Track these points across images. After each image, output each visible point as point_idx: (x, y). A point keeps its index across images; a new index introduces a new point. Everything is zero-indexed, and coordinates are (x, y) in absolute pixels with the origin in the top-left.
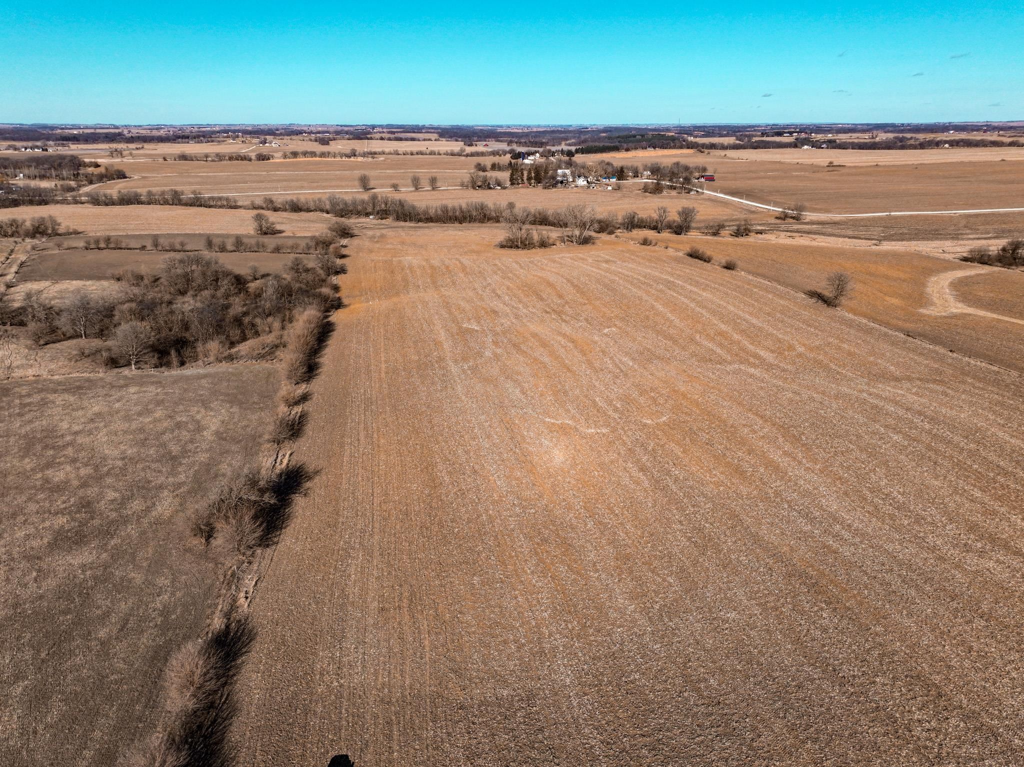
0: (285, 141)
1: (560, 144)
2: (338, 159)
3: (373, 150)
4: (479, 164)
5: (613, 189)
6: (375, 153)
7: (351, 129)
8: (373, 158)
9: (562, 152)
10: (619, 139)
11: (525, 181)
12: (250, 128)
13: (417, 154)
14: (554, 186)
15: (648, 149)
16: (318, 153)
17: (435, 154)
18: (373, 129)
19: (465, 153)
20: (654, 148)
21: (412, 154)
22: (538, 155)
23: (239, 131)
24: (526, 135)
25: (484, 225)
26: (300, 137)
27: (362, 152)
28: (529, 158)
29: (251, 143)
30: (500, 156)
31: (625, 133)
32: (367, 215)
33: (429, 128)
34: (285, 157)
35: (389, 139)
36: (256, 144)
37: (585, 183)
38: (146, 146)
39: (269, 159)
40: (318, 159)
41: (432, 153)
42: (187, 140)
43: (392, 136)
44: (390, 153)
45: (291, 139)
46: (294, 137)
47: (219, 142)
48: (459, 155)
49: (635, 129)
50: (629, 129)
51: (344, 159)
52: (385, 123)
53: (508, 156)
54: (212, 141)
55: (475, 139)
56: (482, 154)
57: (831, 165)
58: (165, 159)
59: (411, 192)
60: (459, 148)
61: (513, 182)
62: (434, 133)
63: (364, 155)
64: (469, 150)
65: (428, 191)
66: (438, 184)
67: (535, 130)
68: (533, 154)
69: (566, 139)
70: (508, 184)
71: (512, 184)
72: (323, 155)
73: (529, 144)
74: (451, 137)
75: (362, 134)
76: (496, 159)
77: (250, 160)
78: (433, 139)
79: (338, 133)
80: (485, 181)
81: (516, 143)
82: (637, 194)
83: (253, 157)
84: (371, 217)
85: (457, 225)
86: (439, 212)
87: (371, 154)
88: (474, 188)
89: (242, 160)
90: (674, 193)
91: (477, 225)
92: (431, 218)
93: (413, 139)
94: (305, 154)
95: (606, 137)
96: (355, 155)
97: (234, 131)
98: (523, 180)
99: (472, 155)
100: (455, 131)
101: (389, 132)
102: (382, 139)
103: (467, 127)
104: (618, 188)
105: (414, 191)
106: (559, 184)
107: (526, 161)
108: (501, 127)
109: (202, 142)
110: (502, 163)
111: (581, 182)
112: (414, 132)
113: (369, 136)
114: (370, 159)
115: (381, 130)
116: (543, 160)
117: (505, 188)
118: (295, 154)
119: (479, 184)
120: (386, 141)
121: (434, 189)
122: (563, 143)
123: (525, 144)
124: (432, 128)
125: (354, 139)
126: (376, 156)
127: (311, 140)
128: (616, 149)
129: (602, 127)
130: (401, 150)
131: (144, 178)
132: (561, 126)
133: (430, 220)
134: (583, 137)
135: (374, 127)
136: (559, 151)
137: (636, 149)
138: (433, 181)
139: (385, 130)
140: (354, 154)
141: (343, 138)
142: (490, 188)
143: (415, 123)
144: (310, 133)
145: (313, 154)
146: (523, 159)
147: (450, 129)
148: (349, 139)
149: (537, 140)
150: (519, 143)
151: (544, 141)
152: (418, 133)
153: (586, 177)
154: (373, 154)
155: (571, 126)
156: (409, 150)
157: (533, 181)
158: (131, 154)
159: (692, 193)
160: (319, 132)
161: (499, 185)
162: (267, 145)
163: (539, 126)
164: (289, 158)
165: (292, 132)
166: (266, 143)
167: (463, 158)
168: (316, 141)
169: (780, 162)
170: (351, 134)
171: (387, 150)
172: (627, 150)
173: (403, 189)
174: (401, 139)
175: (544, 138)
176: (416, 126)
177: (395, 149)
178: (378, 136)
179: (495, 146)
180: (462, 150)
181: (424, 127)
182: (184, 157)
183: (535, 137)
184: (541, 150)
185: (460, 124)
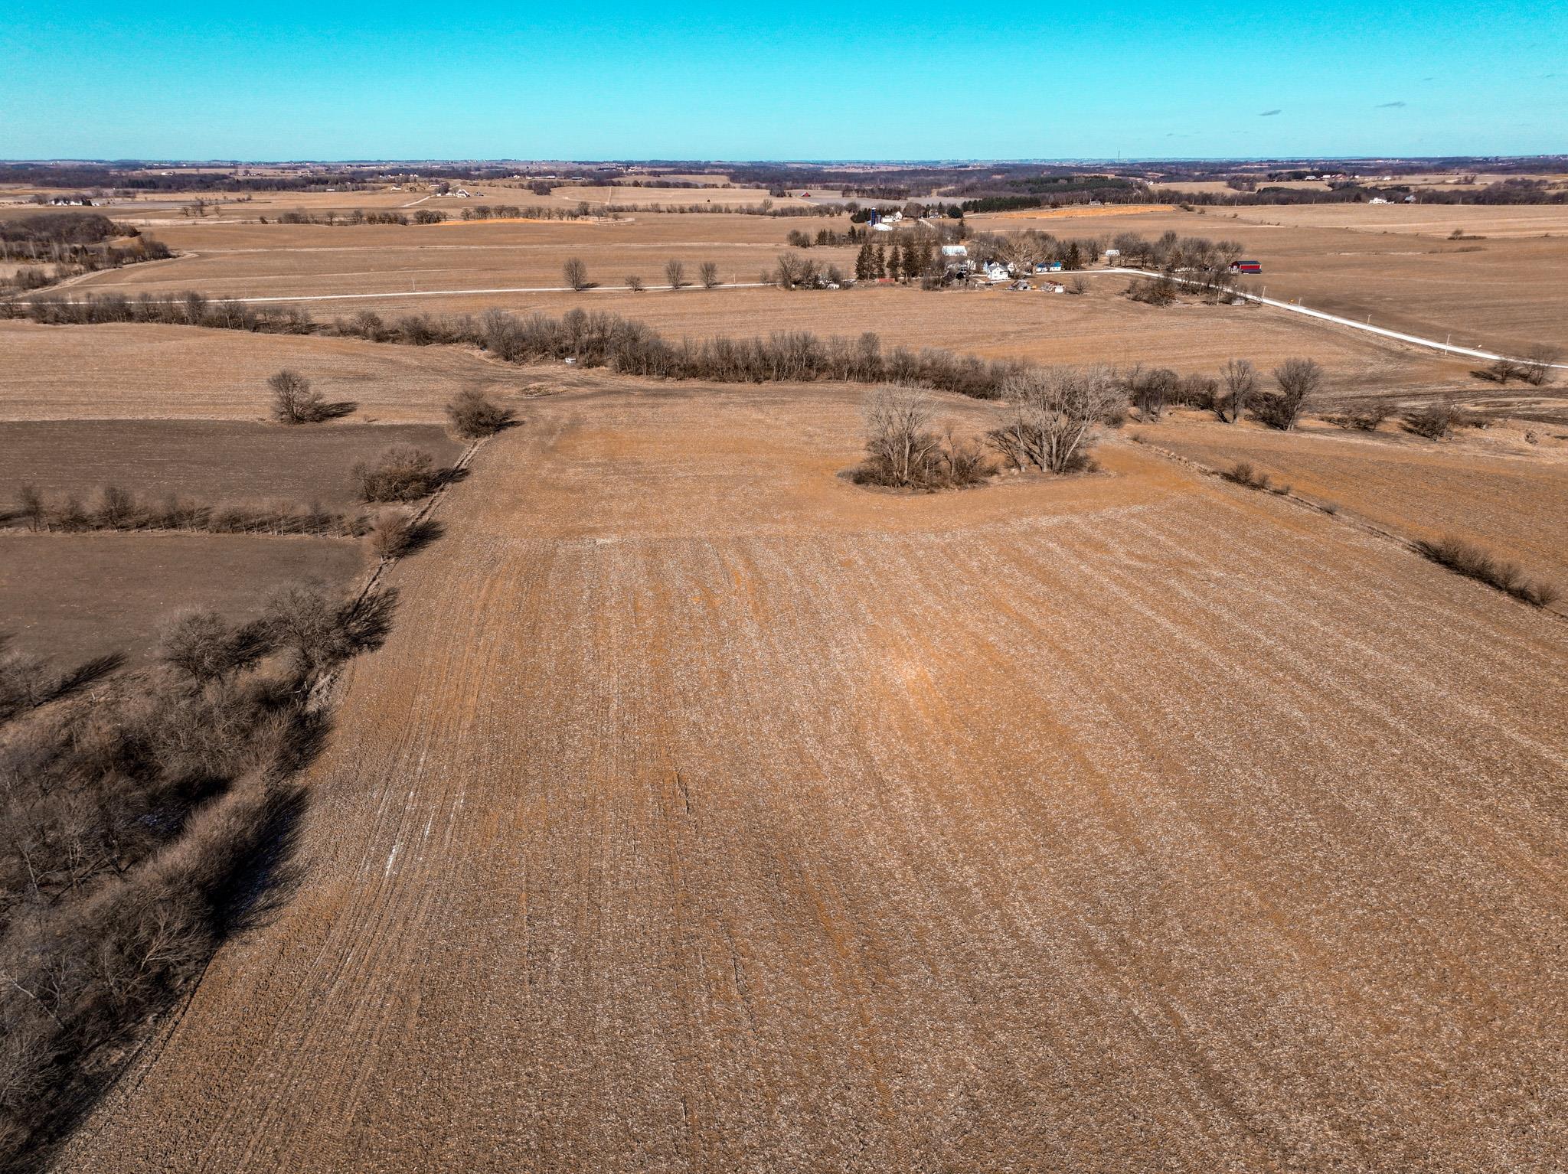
0: (478, 189)
1: (929, 193)
2: (555, 220)
3: (618, 204)
4: (796, 234)
5: (1066, 291)
6: (621, 210)
7: (594, 168)
8: (616, 218)
9: (941, 209)
10: (1030, 185)
11: (887, 271)
12: (436, 167)
13: (691, 210)
14: (945, 283)
15: (1091, 203)
16: (521, 210)
17: (720, 211)
18: (628, 167)
19: (771, 210)
20: (1103, 201)
21: (682, 211)
22: (899, 214)
23: (414, 171)
24: (871, 178)
25: (810, 386)
26: (507, 181)
27: (598, 207)
28: (884, 220)
29: (424, 191)
30: (832, 215)
31: (1033, 176)
32: (562, 353)
33: (716, 166)
34: (467, 216)
35: (649, 185)
36: (430, 193)
37: (1005, 276)
38: (256, 196)
39: (438, 220)
40: (521, 220)
41: (717, 209)
42: (323, 187)
43: (653, 179)
44: (647, 210)
45: (489, 185)
46: (495, 182)
47: (374, 189)
48: (762, 212)
49: (1049, 168)
50: (1038, 168)
51: (565, 220)
52: (647, 158)
53: (847, 216)
54: (364, 189)
55: (789, 184)
56: (801, 212)
57: (1457, 236)
58: (264, 221)
59: (665, 293)
60: (761, 201)
61: (863, 273)
62: (722, 174)
63: (600, 213)
64: (779, 203)
65: (698, 290)
66: (718, 278)
67: (883, 169)
68: (891, 212)
69: (939, 185)
70: (853, 278)
71: (861, 277)
72: (530, 213)
73: (877, 193)
74: (749, 181)
75: (604, 176)
76: (826, 223)
77: (405, 222)
78: (720, 184)
79: (569, 174)
80: (810, 272)
81: (857, 191)
82: (1120, 305)
83: (410, 217)
84: (569, 360)
85: (749, 386)
86: (712, 354)
87: (615, 210)
88: (787, 287)
89: (391, 221)
90: (1196, 302)
91: (793, 386)
92: (694, 367)
93: (687, 185)
94: (501, 211)
95: (1002, 181)
96: (586, 213)
97: (407, 172)
98: (882, 270)
99: (784, 213)
100: (756, 170)
101: (651, 174)
102: (636, 184)
103: (777, 164)
104: (1077, 290)
105: (671, 292)
106: (956, 280)
107: (880, 227)
108: (829, 164)
109: (346, 190)
110: (837, 231)
111: (997, 274)
112: (691, 173)
113: (615, 180)
114: (610, 220)
115: (640, 169)
116: (910, 224)
117: (846, 286)
118: (484, 212)
119: (798, 277)
120: (643, 189)
121: (710, 286)
122: (935, 191)
123: (872, 194)
124: (721, 167)
125: (591, 184)
126: (621, 214)
127: (522, 186)
128: (1034, 203)
129: (990, 165)
130: (664, 204)
131: (202, 256)
132: (923, 163)
133: (692, 371)
134: (967, 183)
135: (629, 165)
136: (933, 207)
137: (1070, 203)
138: (708, 271)
139: (644, 170)
140: (585, 211)
141: (574, 184)
142: (818, 287)
143: (696, 159)
144: (523, 174)
145: (514, 212)
146: (873, 223)
147: (749, 168)
148: (583, 185)
149: (891, 186)
150: (862, 192)
151: (902, 187)
152: (697, 174)
153: (1004, 264)
154: (617, 211)
155: (938, 162)
156: (677, 203)
157: (900, 270)
158: (217, 210)
159: (1237, 303)
160: (539, 174)
161: (836, 281)
162: (448, 194)
163: (888, 163)
164: (474, 218)
165: (498, 173)
166: (447, 191)
167: (768, 219)
168: (530, 187)
169: (1347, 231)
170: (590, 177)
171: (641, 204)
172: (1055, 205)
173: (650, 288)
174: (666, 185)
175: (900, 183)
176: (697, 163)
177: (655, 202)
178: (630, 179)
179: (822, 197)
180: (767, 205)
181: (707, 164)
182: (293, 218)
183: (886, 181)
184: (902, 204)
185: (764, 160)
